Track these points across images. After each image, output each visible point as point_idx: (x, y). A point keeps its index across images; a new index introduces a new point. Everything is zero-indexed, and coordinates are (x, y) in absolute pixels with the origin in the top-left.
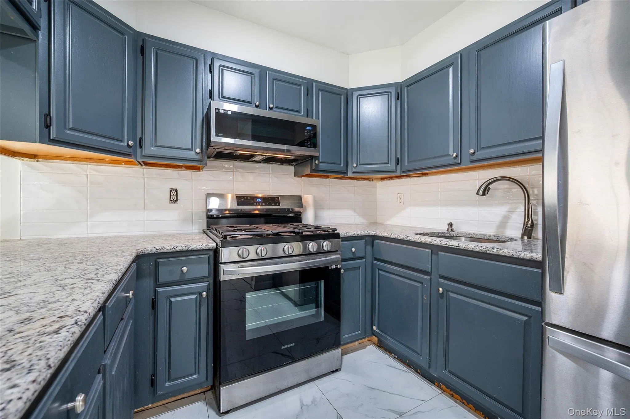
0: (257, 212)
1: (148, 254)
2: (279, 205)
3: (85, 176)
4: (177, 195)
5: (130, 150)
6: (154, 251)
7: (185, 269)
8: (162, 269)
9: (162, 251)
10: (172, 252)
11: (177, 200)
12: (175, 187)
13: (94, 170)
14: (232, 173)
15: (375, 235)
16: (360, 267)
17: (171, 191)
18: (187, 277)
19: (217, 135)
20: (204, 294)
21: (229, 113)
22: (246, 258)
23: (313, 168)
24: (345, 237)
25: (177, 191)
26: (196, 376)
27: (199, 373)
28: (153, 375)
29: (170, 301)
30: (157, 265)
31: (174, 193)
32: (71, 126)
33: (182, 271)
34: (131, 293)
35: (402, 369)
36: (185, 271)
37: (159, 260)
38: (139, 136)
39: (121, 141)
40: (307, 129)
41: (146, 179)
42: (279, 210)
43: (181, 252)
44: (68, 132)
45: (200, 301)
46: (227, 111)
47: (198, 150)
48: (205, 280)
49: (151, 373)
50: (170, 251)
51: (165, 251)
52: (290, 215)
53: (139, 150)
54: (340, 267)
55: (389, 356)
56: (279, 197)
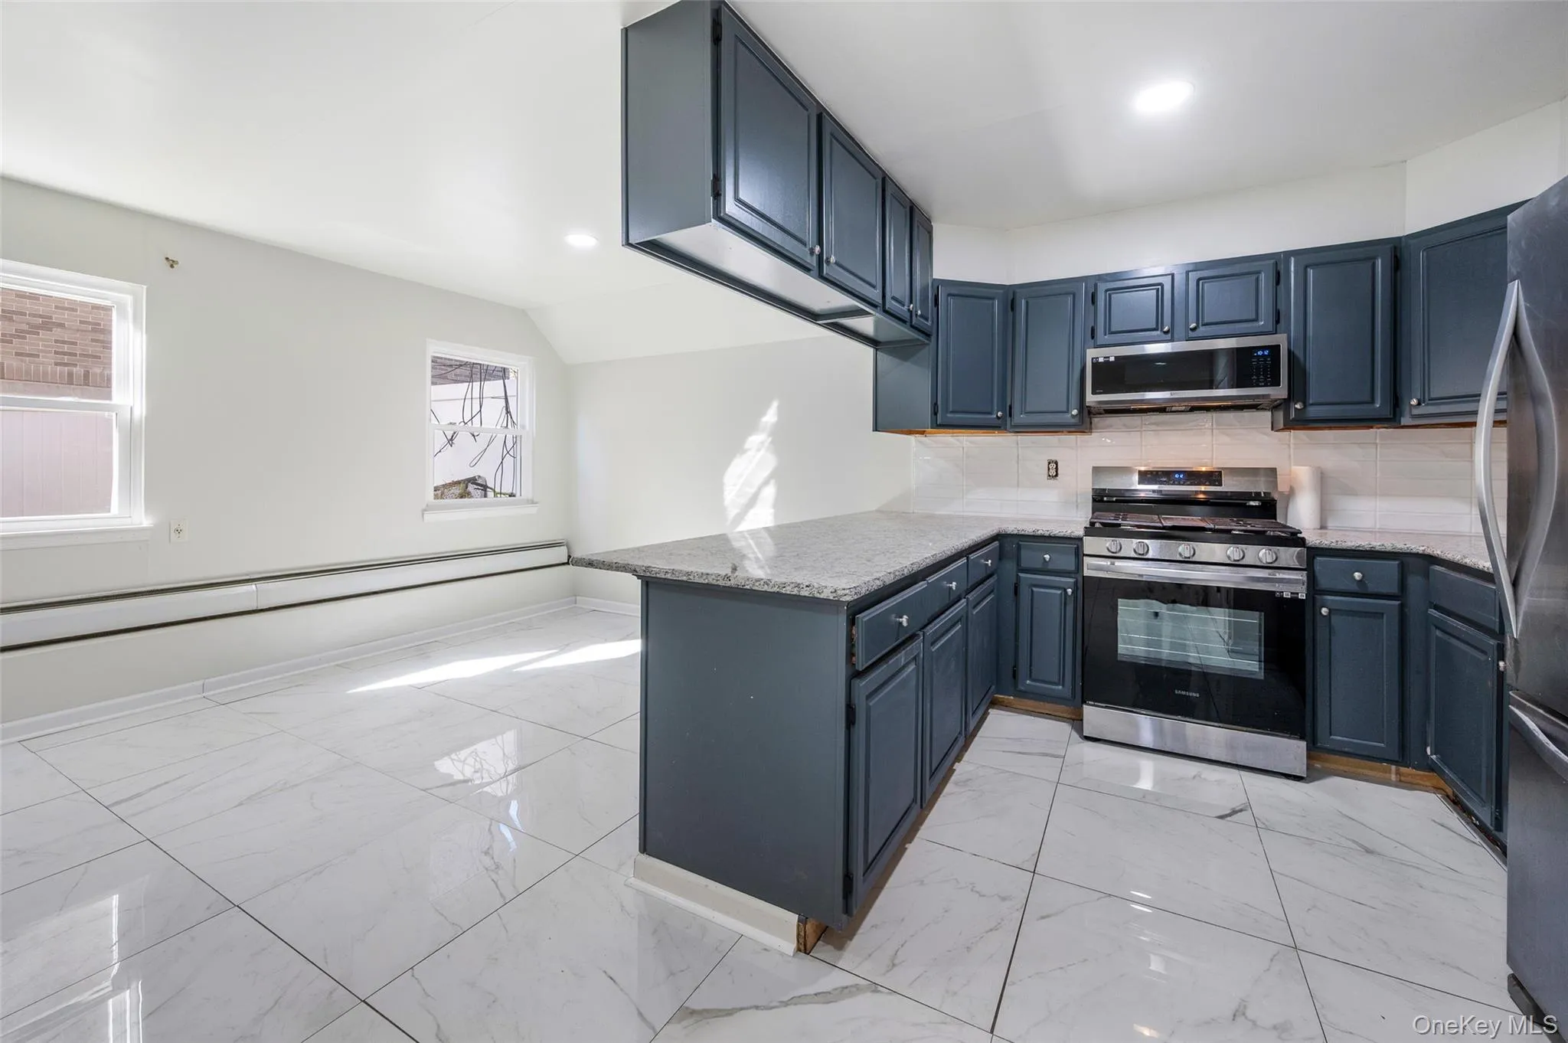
0: (1201, 496)
1: (1010, 534)
2: (1221, 485)
3: (961, 449)
4: (1057, 468)
5: (1000, 421)
6: (1015, 532)
7: (1047, 557)
8: (1023, 553)
9: (1023, 533)
10: (1034, 536)
11: (1057, 475)
12: (1054, 458)
13: (971, 442)
14: (1139, 433)
15: (1426, 553)
16: (1383, 614)
17: (1049, 463)
18: (1050, 567)
19: (1094, 392)
20: (1069, 591)
21: (1112, 359)
22: (1116, 553)
23: (1293, 415)
24: (1331, 549)
25: (1056, 463)
26: (1060, 687)
27: (1063, 686)
28: (1015, 667)
29: (1032, 591)
30: (1019, 547)
31: (1053, 466)
32: (951, 410)
33: (1044, 558)
34: (990, 561)
35: (1472, 839)
36: (1047, 560)
37: (1020, 543)
38: (1009, 404)
39: (990, 413)
40: (1258, 356)
41: (1020, 449)
42: (1229, 494)
43: (1042, 537)
44: (949, 415)
45: (1065, 599)
46: (1109, 357)
47: (1075, 412)
48: (1073, 575)
49: (1013, 664)
50: (1032, 534)
51: (1026, 533)
52: (1252, 503)
53: (1008, 419)
54: (1304, 598)
55: (1460, 816)
56: (1221, 472)
